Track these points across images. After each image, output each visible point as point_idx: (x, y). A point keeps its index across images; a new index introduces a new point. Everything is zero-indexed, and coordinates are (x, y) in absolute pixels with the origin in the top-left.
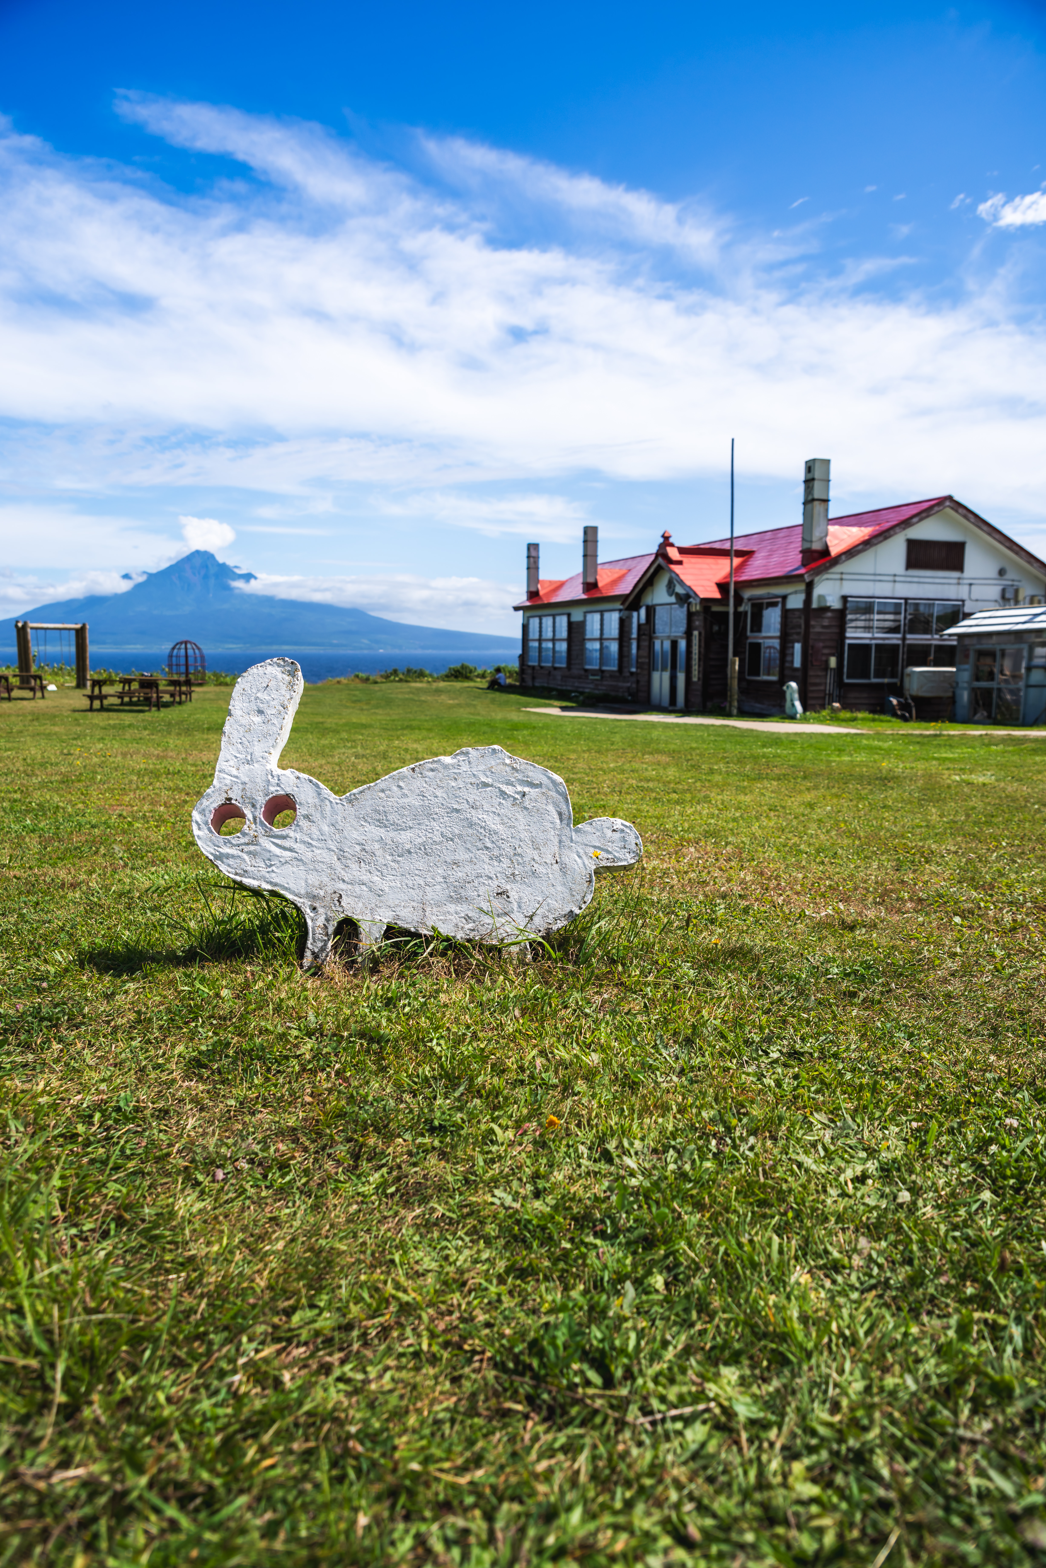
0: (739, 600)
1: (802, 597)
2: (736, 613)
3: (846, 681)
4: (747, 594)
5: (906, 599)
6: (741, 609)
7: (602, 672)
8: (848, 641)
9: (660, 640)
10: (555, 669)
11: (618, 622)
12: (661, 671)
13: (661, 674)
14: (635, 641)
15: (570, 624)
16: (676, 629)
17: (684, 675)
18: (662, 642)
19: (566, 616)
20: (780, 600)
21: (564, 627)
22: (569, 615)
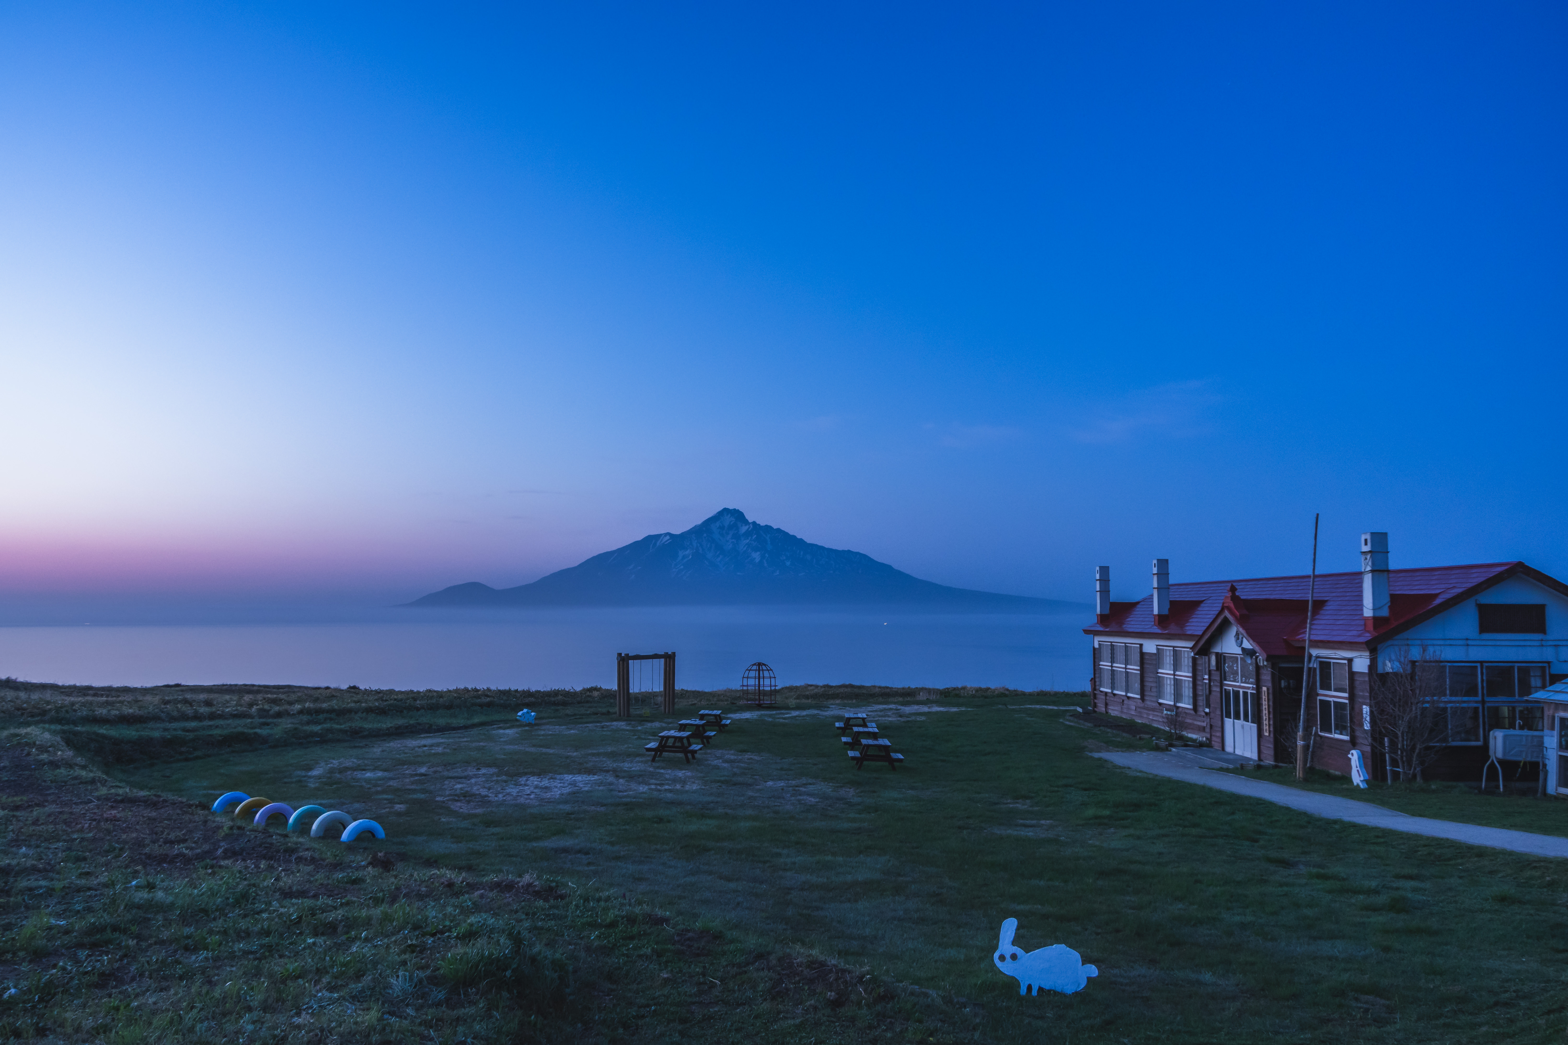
1: (1367, 662)
4: (1314, 652)
5: (1481, 662)
6: (1311, 665)
7: (1178, 708)
8: (1420, 705)
9: (1231, 688)
10: (1129, 698)
11: (1191, 660)
12: (1234, 719)
13: (1234, 722)
14: (1207, 681)
15: (1142, 654)
16: (1246, 679)
17: (1256, 725)
18: (1233, 690)
19: (1138, 646)
20: (1346, 662)
21: (1136, 657)
22: (1141, 645)
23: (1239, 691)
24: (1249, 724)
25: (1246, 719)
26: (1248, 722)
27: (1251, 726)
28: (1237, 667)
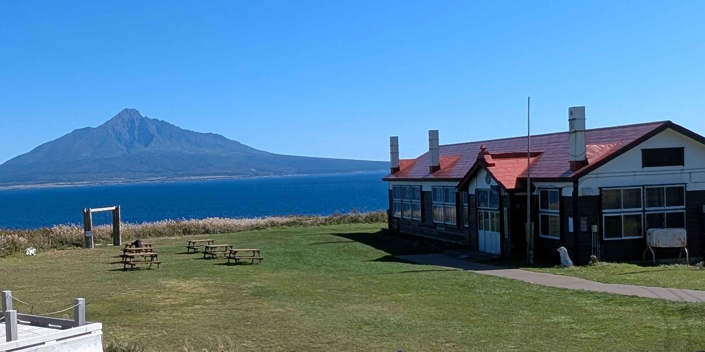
0: (533, 189)
1: (572, 190)
2: (531, 195)
3: (605, 239)
4: (537, 185)
5: (643, 186)
6: (534, 193)
7: (446, 225)
8: (604, 215)
9: (483, 211)
10: (414, 220)
11: (455, 194)
12: (485, 230)
13: (485, 232)
14: (467, 208)
15: (422, 193)
16: (493, 205)
17: (499, 233)
18: (484, 212)
19: (419, 187)
20: (558, 190)
21: (418, 195)
22: (421, 186)
23: (488, 213)
24: (495, 232)
25: (493, 230)
26: (494, 231)
27: (496, 234)
28: (487, 197)
